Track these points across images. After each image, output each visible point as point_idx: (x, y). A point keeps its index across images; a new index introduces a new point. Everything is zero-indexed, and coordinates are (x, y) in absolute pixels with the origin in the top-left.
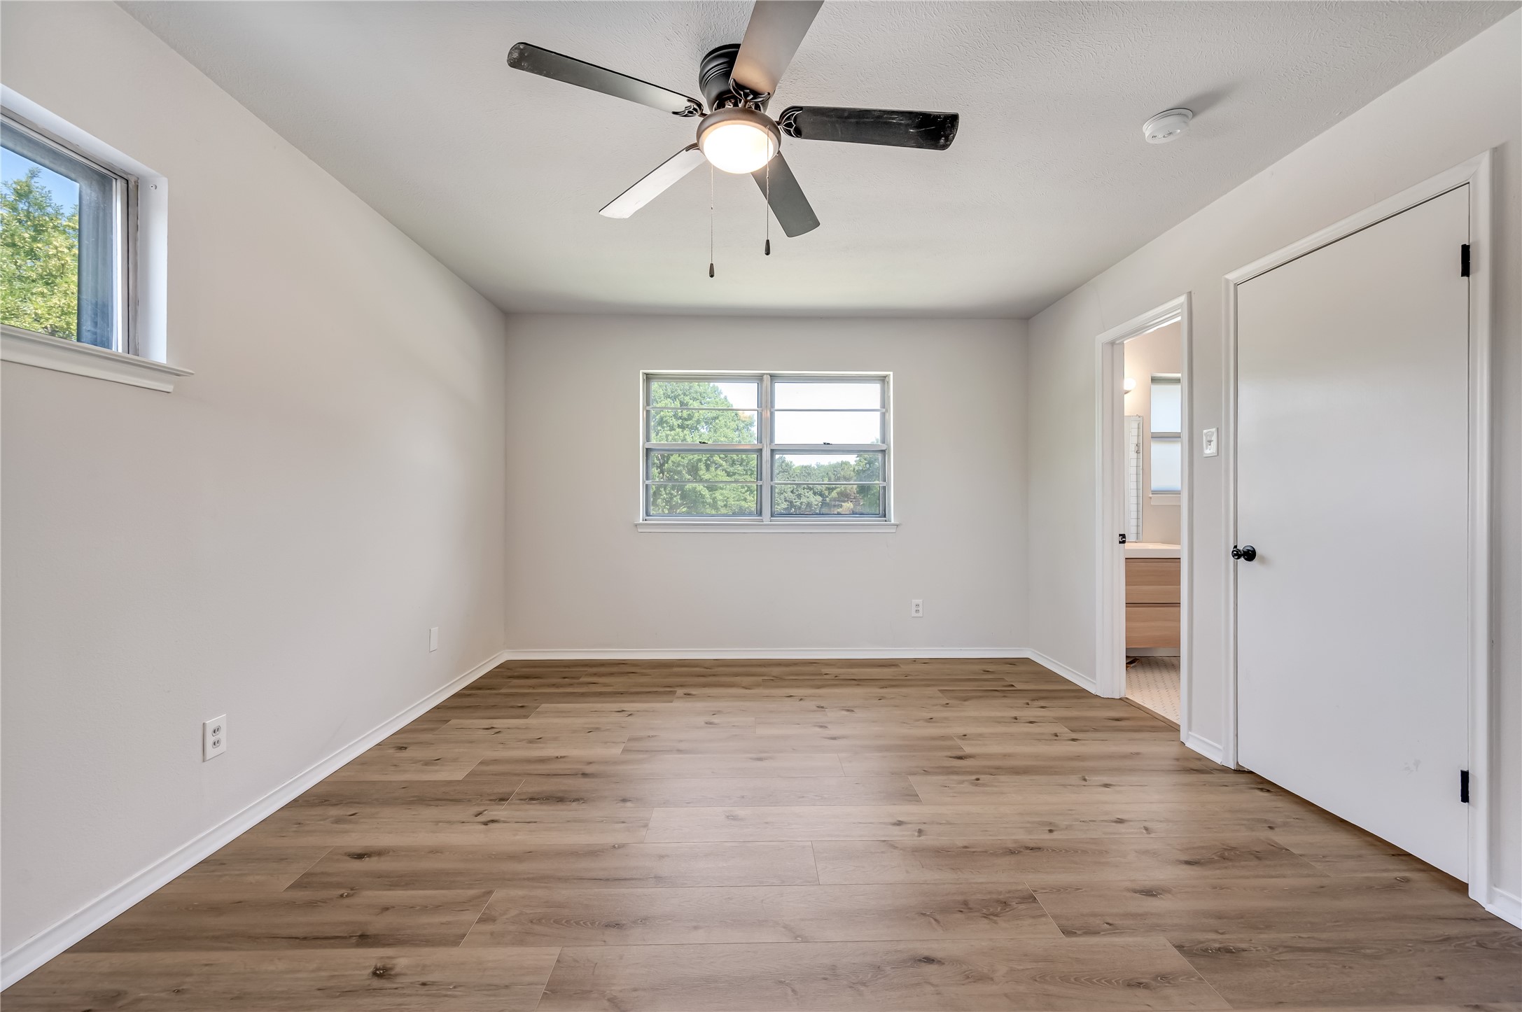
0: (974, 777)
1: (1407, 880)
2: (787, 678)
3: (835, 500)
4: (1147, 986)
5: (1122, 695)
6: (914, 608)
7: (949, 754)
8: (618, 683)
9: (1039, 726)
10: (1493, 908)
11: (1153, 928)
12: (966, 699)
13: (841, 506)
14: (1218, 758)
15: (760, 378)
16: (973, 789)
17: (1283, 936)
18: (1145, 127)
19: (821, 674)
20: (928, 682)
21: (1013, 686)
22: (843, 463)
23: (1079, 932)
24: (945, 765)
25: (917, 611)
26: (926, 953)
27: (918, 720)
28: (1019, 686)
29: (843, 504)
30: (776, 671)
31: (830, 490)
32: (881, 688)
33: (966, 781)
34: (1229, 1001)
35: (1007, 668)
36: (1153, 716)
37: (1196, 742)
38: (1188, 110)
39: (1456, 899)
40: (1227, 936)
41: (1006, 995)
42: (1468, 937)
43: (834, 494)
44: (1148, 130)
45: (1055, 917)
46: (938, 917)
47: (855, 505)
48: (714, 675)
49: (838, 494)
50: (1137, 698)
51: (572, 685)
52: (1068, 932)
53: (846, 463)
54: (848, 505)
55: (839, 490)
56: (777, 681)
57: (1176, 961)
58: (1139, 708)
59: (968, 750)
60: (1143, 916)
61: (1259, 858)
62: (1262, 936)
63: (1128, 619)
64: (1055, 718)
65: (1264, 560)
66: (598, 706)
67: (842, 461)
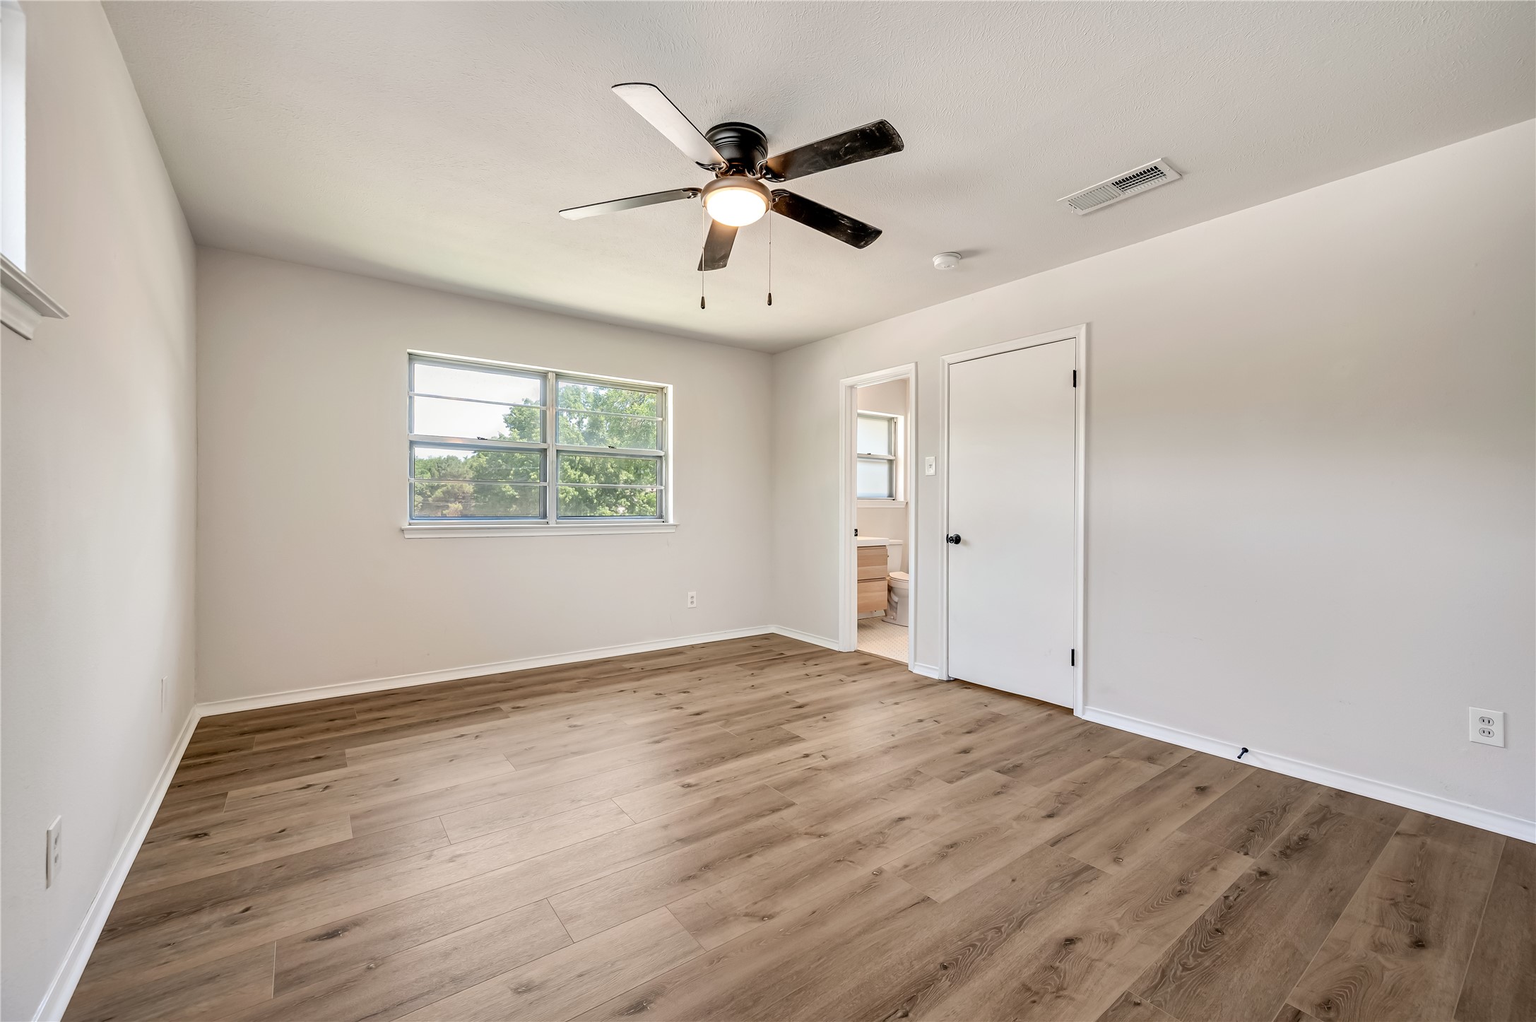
0: (821, 717)
1: (1050, 715)
2: (598, 677)
3: (438, 500)
4: (1002, 793)
5: (856, 649)
6: (690, 600)
7: (790, 706)
8: (417, 712)
9: (827, 677)
10: (1085, 718)
11: (983, 767)
12: (762, 668)
13: (448, 507)
14: (936, 676)
15: (544, 376)
16: (826, 724)
17: (1031, 752)
18: (934, 259)
19: (626, 669)
20: (724, 661)
21: (782, 654)
22: (449, 458)
23: (954, 780)
24: (795, 714)
25: (692, 602)
26: (898, 816)
27: (745, 689)
28: (788, 653)
29: (450, 505)
30: (581, 673)
31: (433, 489)
32: (691, 671)
33: (820, 720)
34: (1035, 786)
35: (765, 642)
36: (883, 659)
37: (919, 669)
38: (960, 255)
39: (1067, 719)
40: (1011, 761)
41: (952, 820)
42: (1085, 732)
43: (438, 493)
44: (937, 261)
45: (938, 777)
46: (884, 797)
47: (465, 508)
48: (521, 687)
49: (443, 492)
50: (865, 648)
51: (354, 725)
52: (950, 782)
53: (454, 459)
54: (456, 506)
55: (444, 488)
56: (590, 682)
57: (1003, 779)
58: (871, 655)
59: (800, 701)
60: (971, 763)
61: (993, 722)
62: (1023, 755)
63: (859, 592)
64: (831, 670)
65: (966, 543)
66: (426, 737)
67: (448, 456)
